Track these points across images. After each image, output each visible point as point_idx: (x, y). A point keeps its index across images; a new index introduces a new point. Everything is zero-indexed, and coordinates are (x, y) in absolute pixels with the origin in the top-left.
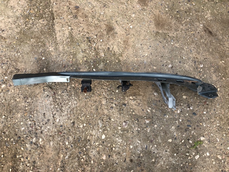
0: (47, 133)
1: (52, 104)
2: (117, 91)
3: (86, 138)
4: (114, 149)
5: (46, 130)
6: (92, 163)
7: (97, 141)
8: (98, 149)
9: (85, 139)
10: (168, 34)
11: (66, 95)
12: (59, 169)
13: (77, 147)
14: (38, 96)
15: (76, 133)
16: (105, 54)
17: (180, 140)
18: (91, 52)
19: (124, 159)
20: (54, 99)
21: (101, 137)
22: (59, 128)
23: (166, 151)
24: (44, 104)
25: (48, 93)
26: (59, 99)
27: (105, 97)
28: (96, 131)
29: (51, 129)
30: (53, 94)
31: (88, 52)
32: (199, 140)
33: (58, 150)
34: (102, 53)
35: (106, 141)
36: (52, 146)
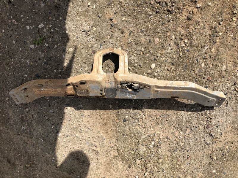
0: (227, 82)
1: (214, 116)
2: (127, 117)
3: (176, 68)
4: (143, 49)
5: (228, 85)
6: (174, 36)
7: (163, 62)
8: (164, 52)
9: (177, 66)
10: (57, 168)
11: (193, 123)
12: (221, 34)
13: (190, 59)
14: (231, 128)
15: (189, 75)
16: (135, 161)
17: (58, 49)
18: (152, 167)
19: (131, 35)
20: (210, 122)
21: (156, 66)
22: (210, 85)
23: (77, 38)
24: (225, 117)
25: (217, 130)
26: (203, 120)
27: (143, 113)
28: (161, 75)
29: (221, 86)
30: (209, 127)
31: (156, 168)
32: (36, 46)
33: (217, 58)
34: (138, 164)
35: (150, 60)
36: (224, 64)
